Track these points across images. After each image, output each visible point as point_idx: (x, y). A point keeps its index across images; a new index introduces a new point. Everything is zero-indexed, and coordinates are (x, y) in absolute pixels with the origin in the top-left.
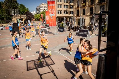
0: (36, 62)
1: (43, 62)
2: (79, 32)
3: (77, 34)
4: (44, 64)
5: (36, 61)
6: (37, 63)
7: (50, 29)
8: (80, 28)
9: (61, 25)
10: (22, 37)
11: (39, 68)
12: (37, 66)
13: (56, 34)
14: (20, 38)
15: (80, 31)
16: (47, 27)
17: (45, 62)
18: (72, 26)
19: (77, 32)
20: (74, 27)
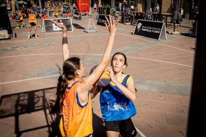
0: (22, 98)
1: (36, 100)
2: (141, 28)
3: (136, 30)
4: (36, 105)
5: (23, 95)
6: (23, 100)
7: (80, 18)
8: (147, 19)
9: (105, 11)
10: (14, 36)
11: (22, 113)
12: (19, 108)
13: (89, 31)
14: (9, 38)
15: (144, 24)
16: (75, 15)
17: (41, 99)
18: (129, 13)
19: (137, 28)
20: (133, 15)
